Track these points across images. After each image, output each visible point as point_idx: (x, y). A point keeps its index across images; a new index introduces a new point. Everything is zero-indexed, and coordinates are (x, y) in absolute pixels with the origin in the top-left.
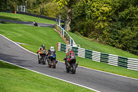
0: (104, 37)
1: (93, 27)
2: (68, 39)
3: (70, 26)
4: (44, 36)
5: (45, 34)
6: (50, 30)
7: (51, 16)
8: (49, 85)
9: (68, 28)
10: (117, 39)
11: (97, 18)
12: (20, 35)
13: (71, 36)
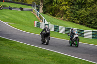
0: (67, 16)
1: (59, 9)
2: (41, 19)
3: (43, 9)
4: (25, 17)
5: (25, 15)
6: (29, 13)
7: (29, 3)
8: (29, 51)
9: (42, 11)
10: (76, 17)
11: (61, 3)
12: (8, 17)
13: (44, 17)
